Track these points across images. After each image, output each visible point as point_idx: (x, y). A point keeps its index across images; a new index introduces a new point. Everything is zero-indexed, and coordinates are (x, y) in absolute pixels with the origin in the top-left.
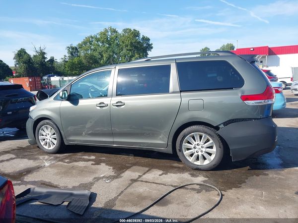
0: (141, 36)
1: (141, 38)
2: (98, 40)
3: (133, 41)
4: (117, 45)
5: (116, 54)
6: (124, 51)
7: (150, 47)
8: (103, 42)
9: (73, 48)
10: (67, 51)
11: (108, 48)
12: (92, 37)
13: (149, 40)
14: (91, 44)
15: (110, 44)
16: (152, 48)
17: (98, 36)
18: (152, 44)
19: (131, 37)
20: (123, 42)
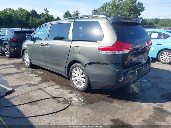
0: (137, 2)
1: (137, 4)
2: (110, 5)
3: (131, 6)
4: (121, 8)
5: (120, 14)
6: (125, 12)
7: (142, 9)
8: (113, 7)
9: (95, 11)
10: (92, 12)
11: (115, 10)
12: (107, 4)
13: (142, 4)
14: (106, 8)
15: (117, 8)
16: (144, 10)
17: (111, 3)
18: (144, 8)
19: (130, 3)
20: (125, 7)
